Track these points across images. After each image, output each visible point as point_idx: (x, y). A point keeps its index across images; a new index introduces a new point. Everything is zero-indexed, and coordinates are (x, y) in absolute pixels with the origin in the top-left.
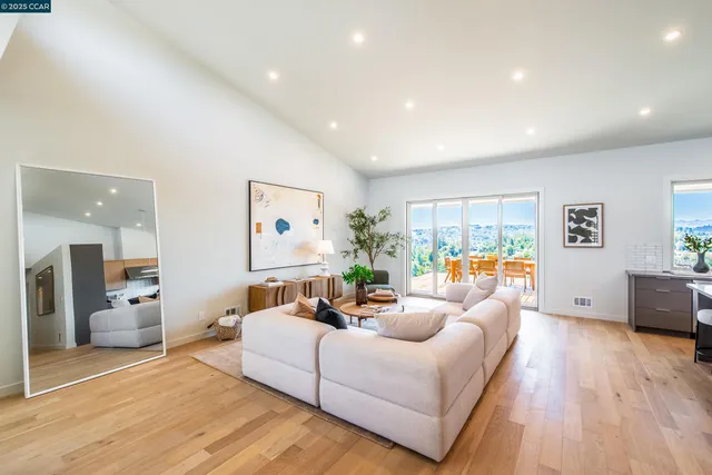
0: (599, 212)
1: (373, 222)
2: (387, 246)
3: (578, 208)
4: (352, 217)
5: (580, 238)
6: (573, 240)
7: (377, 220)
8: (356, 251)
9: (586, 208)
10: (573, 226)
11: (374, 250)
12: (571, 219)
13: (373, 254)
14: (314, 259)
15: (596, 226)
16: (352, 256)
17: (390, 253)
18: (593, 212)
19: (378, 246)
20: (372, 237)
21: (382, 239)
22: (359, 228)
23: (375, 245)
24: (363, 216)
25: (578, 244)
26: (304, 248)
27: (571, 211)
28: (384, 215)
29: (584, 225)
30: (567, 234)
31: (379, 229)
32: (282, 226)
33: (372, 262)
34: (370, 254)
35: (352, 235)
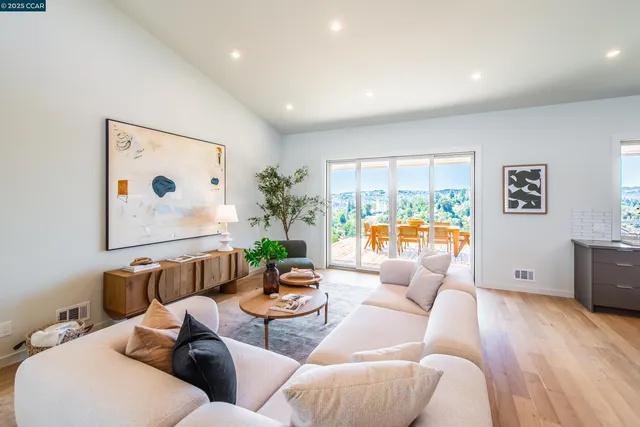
0: (542, 174)
1: (288, 183)
2: (304, 212)
3: (519, 170)
4: (263, 177)
5: (522, 203)
6: (513, 205)
7: (292, 181)
8: (267, 218)
9: (528, 169)
10: (514, 189)
11: (289, 217)
12: (511, 182)
13: (288, 221)
14: (211, 229)
15: (539, 191)
16: (263, 223)
17: (308, 220)
18: (535, 174)
19: (294, 212)
20: (286, 201)
21: (298, 202)
22: (272, 190)
23: (290, 210)
24: (276, 176)
25: (519, 209)
26: (198, 215)
27: (512, 173)
28: (301, 175)
29: (525, 189)
30: (507, 198)
31: (295, 191)
32: (163, 186)
33: (287, 231)
34: (284, 222)
35: (262, 198)
